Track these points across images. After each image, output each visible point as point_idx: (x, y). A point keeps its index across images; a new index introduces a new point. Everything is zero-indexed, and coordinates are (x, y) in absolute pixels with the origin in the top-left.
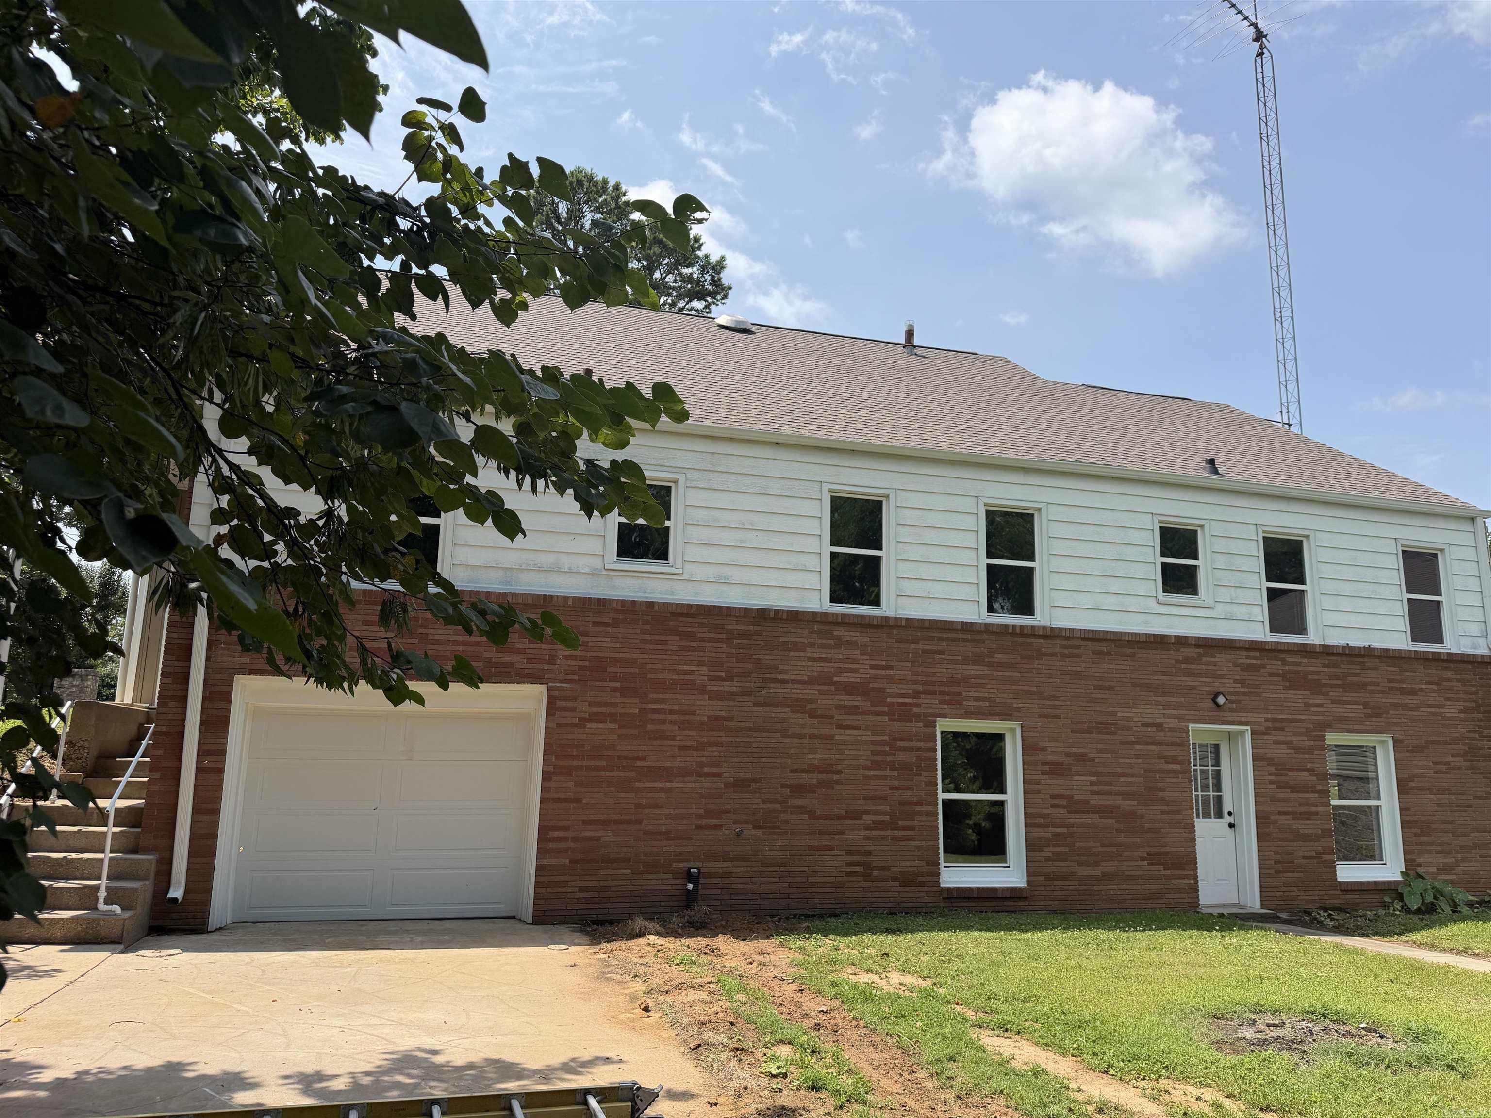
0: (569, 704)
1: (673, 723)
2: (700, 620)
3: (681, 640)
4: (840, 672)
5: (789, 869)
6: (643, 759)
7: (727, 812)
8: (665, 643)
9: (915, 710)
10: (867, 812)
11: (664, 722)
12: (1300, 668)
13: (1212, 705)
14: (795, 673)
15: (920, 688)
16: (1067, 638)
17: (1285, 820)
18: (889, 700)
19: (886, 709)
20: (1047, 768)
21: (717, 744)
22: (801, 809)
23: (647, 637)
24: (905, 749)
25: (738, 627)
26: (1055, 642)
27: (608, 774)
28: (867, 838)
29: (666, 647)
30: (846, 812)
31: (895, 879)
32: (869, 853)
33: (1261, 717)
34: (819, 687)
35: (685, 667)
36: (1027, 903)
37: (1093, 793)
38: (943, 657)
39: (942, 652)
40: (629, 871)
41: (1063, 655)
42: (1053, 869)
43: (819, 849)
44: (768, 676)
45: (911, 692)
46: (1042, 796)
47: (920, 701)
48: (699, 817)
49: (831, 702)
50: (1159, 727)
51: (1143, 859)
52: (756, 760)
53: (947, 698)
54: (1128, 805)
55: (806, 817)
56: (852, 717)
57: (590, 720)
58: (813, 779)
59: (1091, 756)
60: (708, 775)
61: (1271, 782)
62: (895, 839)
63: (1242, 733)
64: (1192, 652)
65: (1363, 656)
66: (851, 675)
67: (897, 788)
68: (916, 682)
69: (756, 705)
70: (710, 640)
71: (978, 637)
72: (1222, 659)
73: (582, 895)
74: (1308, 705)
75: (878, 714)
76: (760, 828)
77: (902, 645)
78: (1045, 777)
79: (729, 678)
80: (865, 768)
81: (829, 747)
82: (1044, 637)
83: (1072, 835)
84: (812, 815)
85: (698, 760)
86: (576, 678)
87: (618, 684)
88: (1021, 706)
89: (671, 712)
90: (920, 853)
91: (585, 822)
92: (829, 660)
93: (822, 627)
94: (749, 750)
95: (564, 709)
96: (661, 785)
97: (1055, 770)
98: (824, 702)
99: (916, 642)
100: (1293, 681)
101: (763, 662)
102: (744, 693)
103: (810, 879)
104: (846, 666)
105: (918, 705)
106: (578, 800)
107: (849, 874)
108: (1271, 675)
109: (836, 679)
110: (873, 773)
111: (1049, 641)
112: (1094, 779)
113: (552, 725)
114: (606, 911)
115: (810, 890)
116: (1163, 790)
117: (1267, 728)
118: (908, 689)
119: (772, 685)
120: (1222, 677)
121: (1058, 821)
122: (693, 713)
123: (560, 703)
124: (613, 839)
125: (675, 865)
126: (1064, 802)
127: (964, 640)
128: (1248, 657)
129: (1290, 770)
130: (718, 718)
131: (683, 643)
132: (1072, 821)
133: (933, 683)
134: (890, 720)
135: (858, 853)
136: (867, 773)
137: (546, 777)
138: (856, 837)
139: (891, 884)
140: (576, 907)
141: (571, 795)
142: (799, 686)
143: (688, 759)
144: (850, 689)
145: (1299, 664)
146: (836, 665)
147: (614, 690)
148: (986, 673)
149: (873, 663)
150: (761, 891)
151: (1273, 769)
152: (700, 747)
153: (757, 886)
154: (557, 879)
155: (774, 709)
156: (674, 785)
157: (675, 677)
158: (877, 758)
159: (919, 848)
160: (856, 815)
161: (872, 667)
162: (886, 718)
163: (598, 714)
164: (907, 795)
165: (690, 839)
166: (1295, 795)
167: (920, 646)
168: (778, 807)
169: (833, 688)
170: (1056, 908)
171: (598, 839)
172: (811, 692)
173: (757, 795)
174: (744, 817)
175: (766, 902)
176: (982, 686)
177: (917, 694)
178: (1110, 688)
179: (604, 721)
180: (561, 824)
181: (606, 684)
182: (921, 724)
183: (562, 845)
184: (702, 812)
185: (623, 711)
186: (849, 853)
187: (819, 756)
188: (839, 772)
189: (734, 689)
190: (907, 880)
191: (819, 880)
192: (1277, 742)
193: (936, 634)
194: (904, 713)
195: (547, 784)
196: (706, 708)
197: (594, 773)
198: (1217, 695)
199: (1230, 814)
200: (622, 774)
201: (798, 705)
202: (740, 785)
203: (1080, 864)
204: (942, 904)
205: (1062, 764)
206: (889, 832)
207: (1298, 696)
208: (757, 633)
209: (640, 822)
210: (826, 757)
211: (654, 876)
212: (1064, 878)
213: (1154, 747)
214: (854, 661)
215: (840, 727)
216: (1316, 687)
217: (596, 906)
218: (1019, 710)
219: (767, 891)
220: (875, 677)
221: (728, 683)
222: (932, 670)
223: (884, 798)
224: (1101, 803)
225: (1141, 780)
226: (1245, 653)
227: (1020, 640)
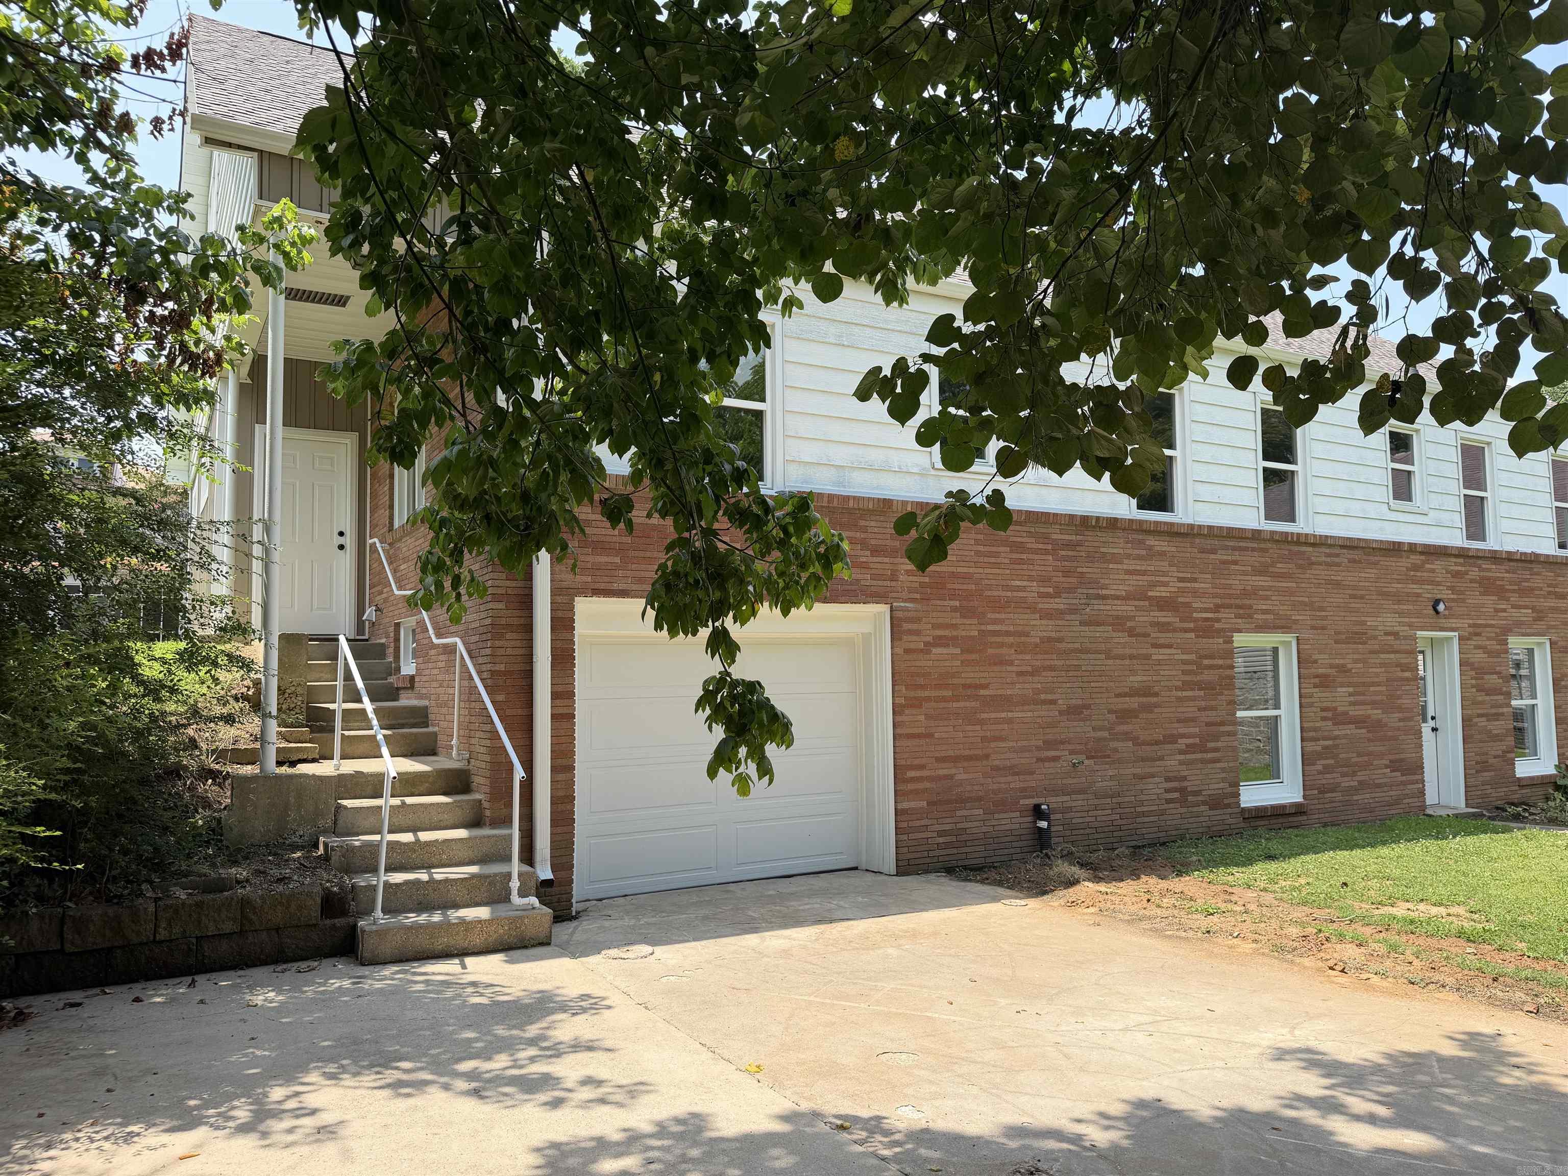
0: (914, 626)
1: (1011, 646)
2: (1027, 529)
3: (1011, 552)
4: (1153, 585)
5: (1120, 800)
6: (985, 687)
7: (1062, 742)
8: (996, 555)
9: (1217, 625)
10: (1183, 736)
11: (1001, 645)
12: (1490, 574)
13: (1432, 612)
14: (1115, 587)
15: (1218, 601)
16: (1330, 546)
17: (1482, 722)
18: (1195, 615)
19: (1192, 625)
20: (1317, 680)
21: (1051, 668)
22: (1127, 736)
23: (981, 548)
24: (1211, 667)
25: (1063, 537)
26: (1321, 550)
27: (955, 705)
28: (1181, 763)
29: (999, 560)
30: (1164, 736)
31: (1204, 803)
32: (1184, 778)
33: (1465, 623)
34: (1137, 603)
35: (1018, 583)
36: (1305, 818)
37: (1352, 704)
38: (1237, 567)
39: (1235, 563)
40: (981, 811)
41: (1328, 564)
42: (1324, 782)
43: (1142, 778)
44: (1091, 591)
45: (1212, 606)
46: (1314, 709)
47: (1220, 615)
48: (1038, 748)
49: (1145, 619)
50: (1395, 634)
51: (1387, 767)
52: (1086, 685)
53: (1241, 612)
54: (1376, 713)
55: (1130, 744)
56: (1163, 635)
57: (936, 645)
58: (1133, 703)
59: (1349, 666)
60: (1044, 702)
61: (1473, 686)
62: (1204, 761)
63: (1451, 638)
64: (1416, 559)
65: (1531, 562)
66: (1162, 589)
67: (1205, 709)
68: (1215, 596)
69: (1082, 623)
70: (1036, 551)
71: (1262, 546)
72: (1438, 565)
73: (941, 840)
74: (1497, 611)
75: (1186, 631)
76: (1092, 757)
77: (1203, 555)
78: (1317, 690)
79: (1057, 594)
80: (1177, 689)
81: (1147, 667)
82: (1313, 545)
83: (1336, 746)
84: (1136, 741)
85: (1035, 686)
86: (918, 596)
87: (957, 603)
88: (1298, 617)
89: (1008, 634)
90: (1224, 775)
91: (939, 760)
92: (1144, 573)
93: (1135, 536)
94: (1079, 673)
95: (910, 632)
96: (1003, 715)
97: (1324, 682)
98: (1141, 619)
99: (1213, 551)
100: (1488, 586)
101: (1088, 575)
102: (1073, 611)
103: (1139, 809)
104: (1158, 579)
105: (1218, 620)
106: (930, 736)
107: (1169, 801)
108: (1471, 581)
109: (1150, 594)
110: (1185, 694)
111: (1317, 549)
112: (1351, 690)
113: (899, 651)
114: (964, 856)
115: (1138, 820)
116: (1399, 697)
117: (1470, 634)
118: (1209, 603)
119: (1095, 602)
120: (1438, 584)
121: (1326, 734)
122: (1027, 635)
123: (906, 626)
124: (964, 776)
125: (1022, 802)
126: (1330, 714)
127: (1253, 549)
128: (1456, 564)
129: (1486, 673)
130: (1050, 640)
131: (1015, 556)
132: (1337, 733)
133: (1230, 596)
134: (1197, 637)
135: (1175, 779)
136: (1179, 694)
137: (897, 710)
138: (1172, 763)
139: (1202, 808)
140: (937, 853)
141: (922, 730)
142: (1119, 602)
143: (1026, 686)
144: (1163, 604)
145: (1489, 570)
146: (1150, 578)
147: (954, 609)
148: (1270, 584)
149: (1181, 575)
150: (1096, 824)
151: (1473, 673)
152: (1035, 672)
153: (1093, 819)
154: (918, 823)
155: (1098, 629)
156: (1016, 715)
157: (1009, 594)
158: (1188, 678)
159: (1223, 770)
160: (1171, 739)
161: (1181, 580)
162: (1192, 635)
163: (940, 637)
164: (1212, 716)
165: (1032, 773)
166: (1487, 698)
167: (1218, 557)
168: (1105, 734)
169: (1147, 603)
170: (1326, 820)
171: (950, 777)
172: (1126, 608)
173: (1088, 723)
174: (1078, 747)
175: (1102, 835)
176: (1267, 598)
177: (1217, 608)
178: (1362, 597)
179: (947, 646)
180: (917, 762)
181: (946, 603)
182: (1221, 641)
183: (920, 786)
184: (1040, 743)
185: (964, 633)
186: (1168, 779)
187: (1139, 678)
188: (1156, 695)
189: (1062, 606)
190: (1215, 803)
191: (1145, 809)
192: (1477, 647)
193: (1231, 544)
194: (1206, 630)
195: (899, 718)
196: (1041, 628)
197: (942, 705)
198: (1437, 602)
199: (1433, 718)
200: (968, 704)
201: (1118, 623)
202: (1074, 712)
203: (1344, 775)
204: (1242, 825)
205: (1329, 676)
206: (1199, 756)
207: (1490, 601)
208: (1079, 544)
209: (987, 757)
210: (1145, 678)
211: (1005, 816)
212: (1333, 790)
213: (1392, 656)
214: (1165, 574)
215: (1155, 646)
216: (1501, 593)
217: (955, 851)
218: (1296, 622)
219: (1103, 824)
220: (1182, 591)
221: (1057, 600)
222: (1228, 582)
223: (1193, 720)
224: (1357, 713)
225: (1384, 688)
226: (1454, 560)
227: (1296, 548)
